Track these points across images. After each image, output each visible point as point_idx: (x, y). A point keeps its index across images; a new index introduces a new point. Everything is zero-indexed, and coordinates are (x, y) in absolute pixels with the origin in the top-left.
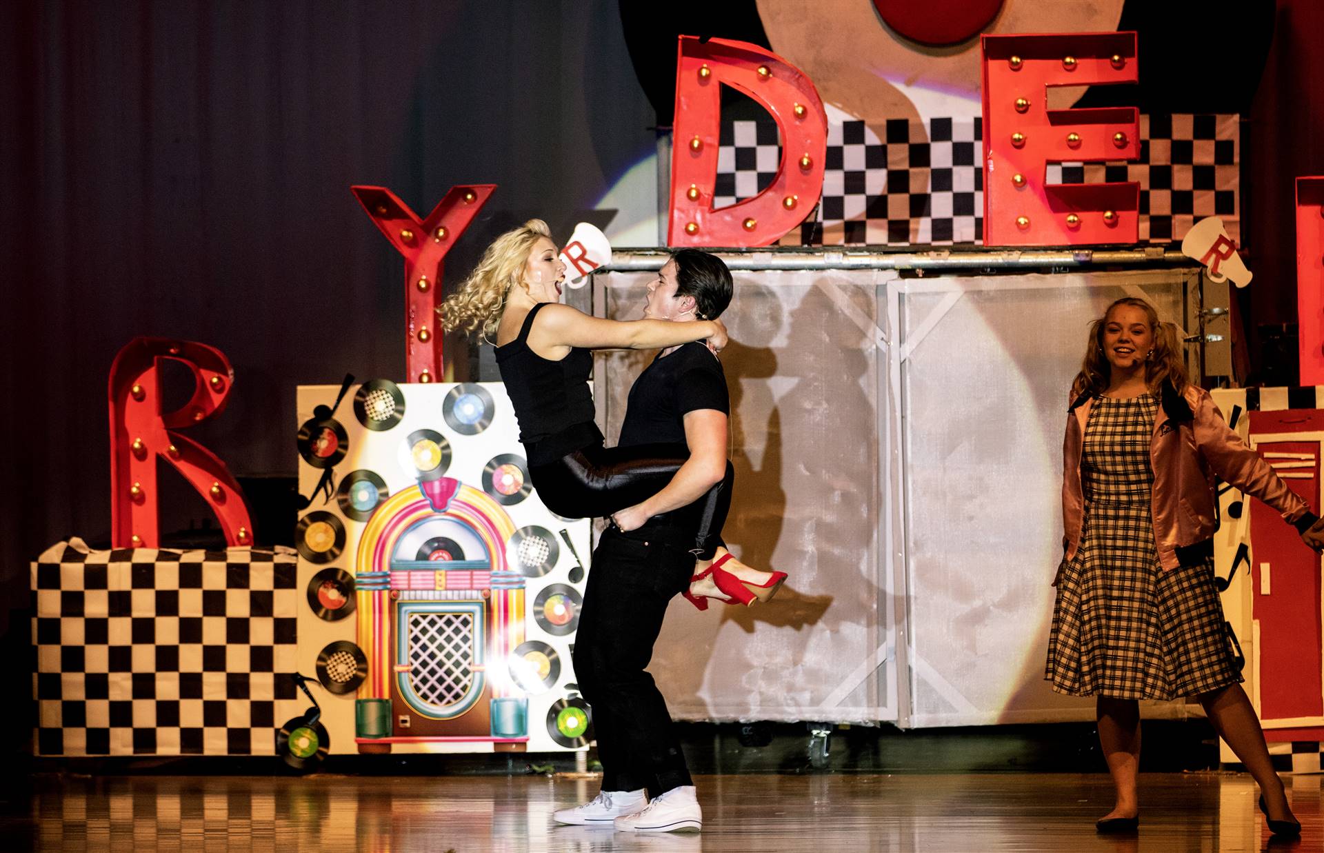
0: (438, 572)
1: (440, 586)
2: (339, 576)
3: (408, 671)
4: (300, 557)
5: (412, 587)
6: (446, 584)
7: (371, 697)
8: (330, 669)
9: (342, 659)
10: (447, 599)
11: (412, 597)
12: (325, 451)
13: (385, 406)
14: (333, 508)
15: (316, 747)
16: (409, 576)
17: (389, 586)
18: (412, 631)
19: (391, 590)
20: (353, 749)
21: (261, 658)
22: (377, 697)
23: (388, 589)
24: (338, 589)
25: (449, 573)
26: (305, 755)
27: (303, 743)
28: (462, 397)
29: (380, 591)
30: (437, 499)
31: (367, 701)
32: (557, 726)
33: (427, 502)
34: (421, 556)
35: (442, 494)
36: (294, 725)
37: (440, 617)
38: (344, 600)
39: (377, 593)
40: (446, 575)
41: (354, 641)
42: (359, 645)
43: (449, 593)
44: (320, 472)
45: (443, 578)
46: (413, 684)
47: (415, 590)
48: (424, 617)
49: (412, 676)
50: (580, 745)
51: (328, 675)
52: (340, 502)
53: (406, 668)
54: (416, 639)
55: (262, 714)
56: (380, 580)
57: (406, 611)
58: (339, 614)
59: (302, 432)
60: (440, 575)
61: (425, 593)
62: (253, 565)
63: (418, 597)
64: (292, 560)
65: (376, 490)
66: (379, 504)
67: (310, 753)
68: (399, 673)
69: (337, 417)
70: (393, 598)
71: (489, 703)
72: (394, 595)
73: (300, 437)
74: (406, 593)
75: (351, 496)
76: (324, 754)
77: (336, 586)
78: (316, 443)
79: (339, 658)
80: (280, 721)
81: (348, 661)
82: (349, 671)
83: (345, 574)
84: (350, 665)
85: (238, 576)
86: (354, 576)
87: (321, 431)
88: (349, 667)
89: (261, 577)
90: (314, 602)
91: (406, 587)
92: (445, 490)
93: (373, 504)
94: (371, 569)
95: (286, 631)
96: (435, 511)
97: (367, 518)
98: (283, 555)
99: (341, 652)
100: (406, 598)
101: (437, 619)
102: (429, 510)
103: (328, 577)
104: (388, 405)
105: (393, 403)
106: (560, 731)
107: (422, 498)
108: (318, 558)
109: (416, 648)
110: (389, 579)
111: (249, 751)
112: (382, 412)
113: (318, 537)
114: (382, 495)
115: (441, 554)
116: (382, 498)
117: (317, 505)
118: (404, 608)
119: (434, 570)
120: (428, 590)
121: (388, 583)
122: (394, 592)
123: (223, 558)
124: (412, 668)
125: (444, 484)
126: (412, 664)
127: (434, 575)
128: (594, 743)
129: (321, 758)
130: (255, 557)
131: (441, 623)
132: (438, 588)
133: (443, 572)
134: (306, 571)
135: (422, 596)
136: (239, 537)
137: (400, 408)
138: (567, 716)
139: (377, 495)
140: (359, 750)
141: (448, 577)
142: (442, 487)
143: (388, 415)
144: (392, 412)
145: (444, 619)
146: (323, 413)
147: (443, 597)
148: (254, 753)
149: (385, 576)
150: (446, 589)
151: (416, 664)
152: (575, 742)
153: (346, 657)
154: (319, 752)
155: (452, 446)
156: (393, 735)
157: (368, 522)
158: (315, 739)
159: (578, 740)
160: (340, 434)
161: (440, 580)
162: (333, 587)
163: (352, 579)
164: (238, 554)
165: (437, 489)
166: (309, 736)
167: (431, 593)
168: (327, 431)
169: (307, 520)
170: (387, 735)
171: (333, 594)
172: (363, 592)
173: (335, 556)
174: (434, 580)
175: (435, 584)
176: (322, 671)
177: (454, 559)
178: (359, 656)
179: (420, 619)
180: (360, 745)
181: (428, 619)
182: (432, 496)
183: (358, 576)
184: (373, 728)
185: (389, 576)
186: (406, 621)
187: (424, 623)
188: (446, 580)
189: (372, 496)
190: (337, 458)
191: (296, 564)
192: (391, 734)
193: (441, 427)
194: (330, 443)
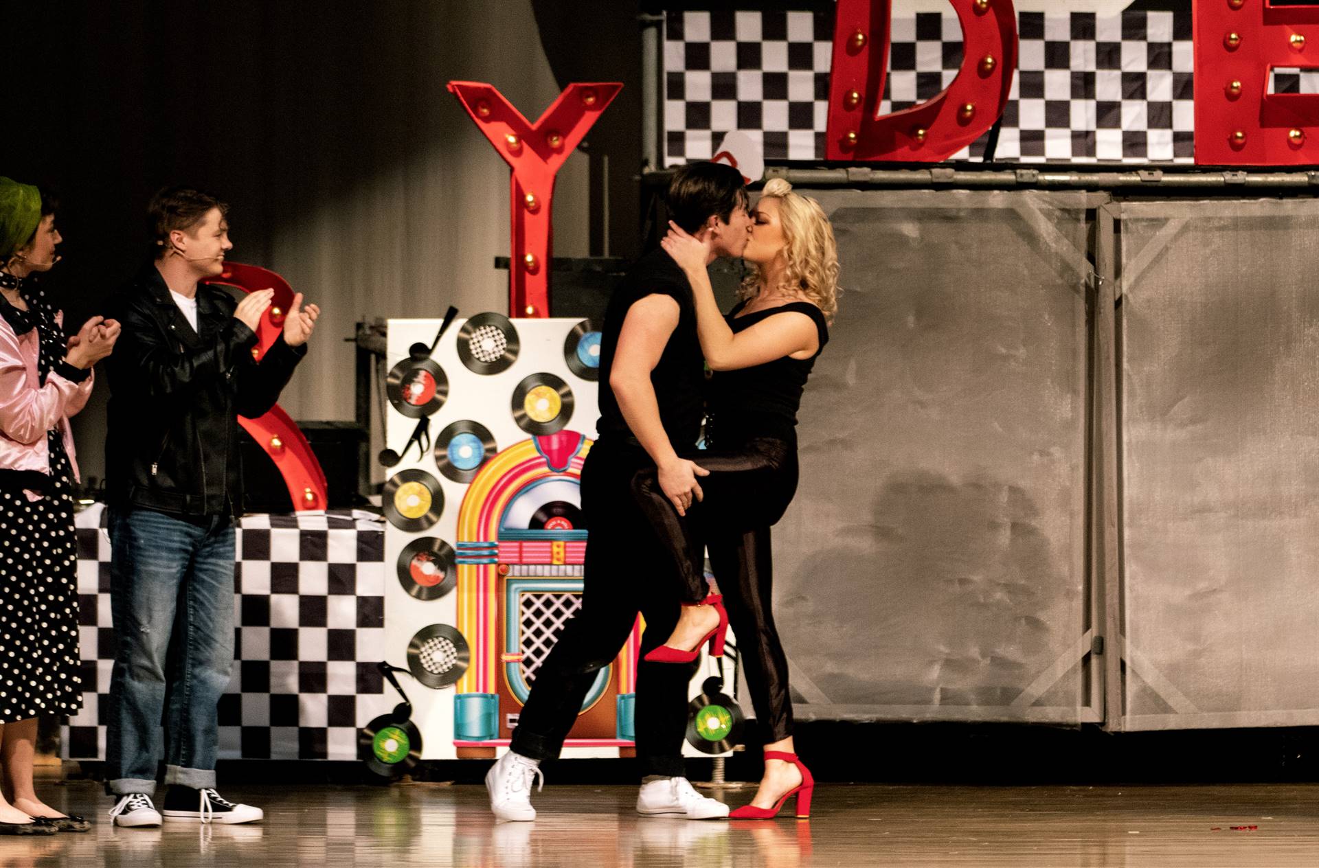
0: (555, 544)
1: (558, 560)
2: (436, 548)
3: (518, 661)
4: (388, 524)
5: (525, 560)
6: (565, 557)
7: (474, 692)
8: (424, 657)
9: (439, 646)
10: (566, 575)
11: (524, 573)
12: (419, 398)
13: (494, 344)
14: (429, 464)
15: (406, 750)
16: (521, 547)
17: (496, 560)
18: (523, 613)
19: (499, 564)
20: (450, 754)
21: (341, 645)
22: (481, 691)
23: (495, 563)
24: (435, 562)
25: (568, 544)
26: (392, 760)
27: (391, 745)
28: (588, 335)
29: (485, 565)
30: (555, 457)
31: (469, 696)
32: (696, 728)
33: (543, 460)
34: (535, 523)
35: (560, 449)
36: (380, 724)
37: (558, 597)
38: (442, 575)
39: (482, 567)
40: (565, 547)
41: (453, 625)
42: (460, 630)
43: (569, 568)
44: (415, 422)
45: (561, 550)
46: (525, 676)
47: (528, 564)
48: (538, 597)
49: (523, 667)
50: (723, 750)
51: (422, 664)
52: (438, 458)
53: (516, 658)
54: (528, 623)
55: (342, 711)
56: (486, 552)
57: (516, 589)
58: (436, 592)
59: (392, 375)
60: (558, 546)
61: (539, 568)
62: (332, 532)
63: (532, 573)
64: (377, 527)
65: (481, 444)
66: (484, 462)
67: (399, 758)
68: (508, 663)
69: (434, 357)
70: (501, 573)
71: (616, 699)
72: (502, 570)
73: (390, 380)
74: (517, 567)
75: (452, 451)
76: (416, 759)
77: (433, 558)
78: (409, 389)
79: (435, 645)
80: (363, 719)
81: (446, 648)
82: (447, 660)
83: (444, 544)
84: (449, 653)
85: (314, 545)
86: (454, 547)
87: (415, 373)
88: (448, 656)
89: (342, 547)
90: (406, 577)
91: (516, 560)
92: (565, 444)
93: (476, 462)
94: (475, 540)
95: (371, 612)
96: (554, 471)
97: (469, 478)
98: (365, 521)
99: (437, 637)
100: (517, 573)
101: (553, 599)
102: (545, 469)
103: (422, 548)
104: (499, 343)
105: (504, 341)
106: (698, 733)
107: (537, 454)
108: (410, 525)
109: (529, 633)
110: (496, 551)
111: (325, 754)
112: (491, 352)
113: (411, 500)
114: (488, 450)
115: (559, 522)
116: (489, 455)
117: (410, 462)
118: (514, 586)
119: (551, 541)
120: (543, 564)
121: (495, 555)
122: (503, 567)
123: (293, 524)
124: (524, 657)
125: (564, 438)
126: (523, 652)
127: (551, 547)
128: (740, 747)
129: (412, 764)
130: (333, 524)
131: (558, 604)
132: (555, 562)
133: (562, 543)
134: (396, 541)
135: (535, 571)
136: (304, 500)
137: (513, 347)
138: (707, 716)
139: (483, 451)
140: (458, 754)
141: (568, 549)
142: (561, 442)
143: (498, 355)
144: (502, 352)
145: (562, 599)
146: (419, 351)
147: (561, 573)
148: (331, 758)
149: (493, 547)
150: (566, 564)
151: (529, 653)
152: (716, 747)
153: (444, 643)
154: (410, 756)
155: (574, 393)
156: (500, 738)
157: (471, 483)
158: (405, 741)
159: (720, 744)
160: (439, 377)
161: (558, 553)
162: (428, 560)
163: (452, 551)
164: (313, 520)
165: (555, 445)
166: (398, 738)
167: (547, 568)
168: (422, 373)
169: (397, 480)
170: (491, 737)
171: (428, 569)
172: (466, 566)
173: (431, 523)
174: (551, 552)
175: (552, 557)
176: (413, 660)
177: (574, 528)
178: (459, 642)
179: (534, 599)
180: (460, 748)
181: (543, 599)
182: (548, 452)
183: (460, 547)
184: (475, 728)
185: (496, 547)
186: (516, 601)
187: (538, 604)
188: (565, 552)
189: (477, 452)
190: (434, 405)
191: (383, 532)
192: (496, 735)
193: (562, 371)
194: (427, 387)
